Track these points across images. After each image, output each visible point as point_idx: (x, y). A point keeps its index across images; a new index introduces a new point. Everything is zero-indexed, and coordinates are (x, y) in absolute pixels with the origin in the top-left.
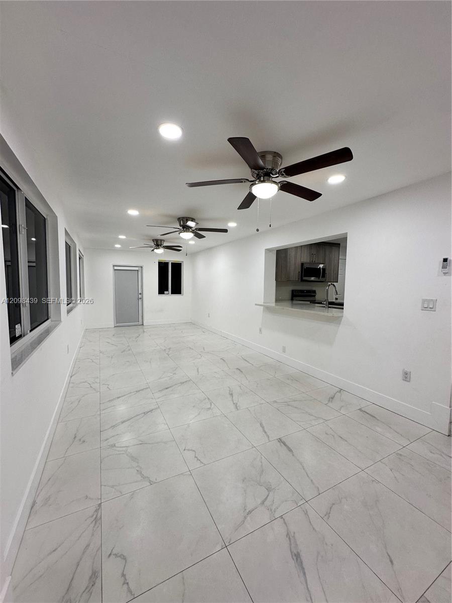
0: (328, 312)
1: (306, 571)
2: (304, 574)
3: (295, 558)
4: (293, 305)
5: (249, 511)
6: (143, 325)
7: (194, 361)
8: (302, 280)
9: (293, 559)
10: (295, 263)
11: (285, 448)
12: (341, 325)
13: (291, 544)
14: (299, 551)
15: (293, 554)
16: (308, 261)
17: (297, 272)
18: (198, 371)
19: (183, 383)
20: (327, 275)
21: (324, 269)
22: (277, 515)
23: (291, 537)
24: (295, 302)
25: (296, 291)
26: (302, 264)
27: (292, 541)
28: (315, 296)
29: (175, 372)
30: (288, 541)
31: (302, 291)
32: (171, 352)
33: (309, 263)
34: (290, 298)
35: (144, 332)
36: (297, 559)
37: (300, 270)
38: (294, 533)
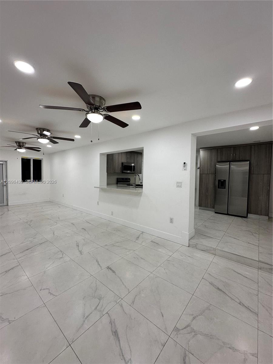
0: (136, 190)
1: (120, 339)
2: (119, 341)
3: (114, 334)
4: (118, 187)
5: (87, 317)
6: (8, 205)
7: (51, 228)
8: (123, 173)
9: (113, 335)
10: (118, 162)
11: (111, 271)
12: (142, 197)
13: (112, 327)
14: (117, 329)
15: (113, 332)
16: (125, 162)
17: (120, 168)
18: (54, 234)
19: (41, 244)
20: (136, 170)
21: (134, 166)
22: (104, 313)
23: (112, 323)
24: (118, 185)
25: (119, 178)
26: (122, 163)
27: (113, 325)
28: (129, 181)
29: (35, 237)
30: (111, 326)
31: (123, 179)
32: (31, 223)
33: (126, 163)
34: (116, 183)
35: (8, 210)
36: (115, 334)
37: (121, 167)
38: (114, 319)
